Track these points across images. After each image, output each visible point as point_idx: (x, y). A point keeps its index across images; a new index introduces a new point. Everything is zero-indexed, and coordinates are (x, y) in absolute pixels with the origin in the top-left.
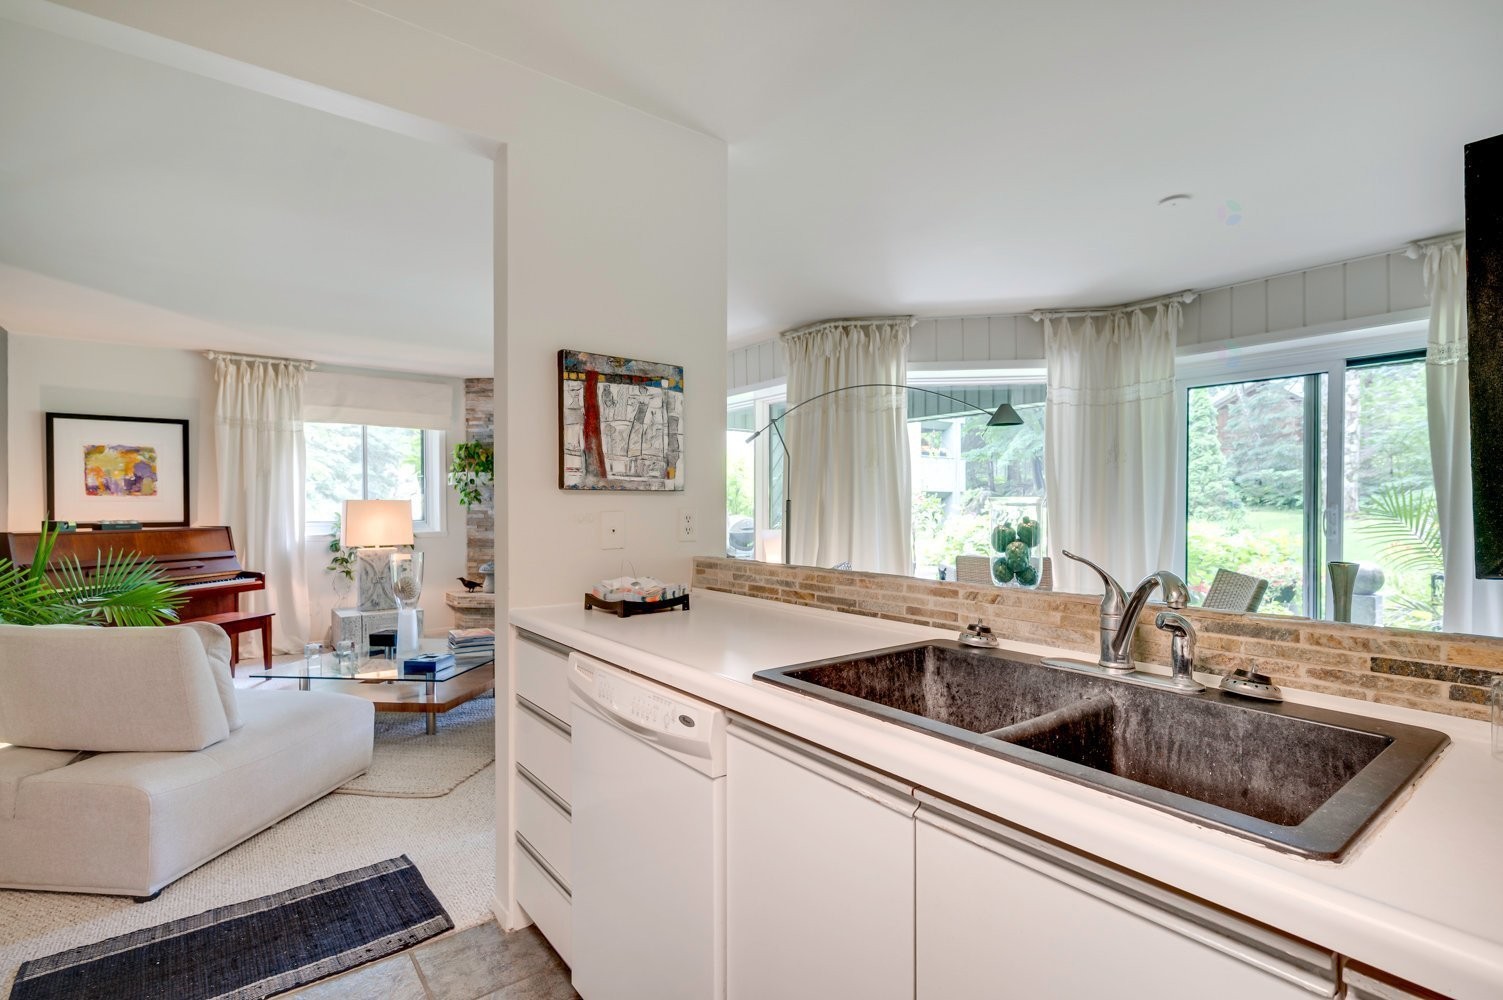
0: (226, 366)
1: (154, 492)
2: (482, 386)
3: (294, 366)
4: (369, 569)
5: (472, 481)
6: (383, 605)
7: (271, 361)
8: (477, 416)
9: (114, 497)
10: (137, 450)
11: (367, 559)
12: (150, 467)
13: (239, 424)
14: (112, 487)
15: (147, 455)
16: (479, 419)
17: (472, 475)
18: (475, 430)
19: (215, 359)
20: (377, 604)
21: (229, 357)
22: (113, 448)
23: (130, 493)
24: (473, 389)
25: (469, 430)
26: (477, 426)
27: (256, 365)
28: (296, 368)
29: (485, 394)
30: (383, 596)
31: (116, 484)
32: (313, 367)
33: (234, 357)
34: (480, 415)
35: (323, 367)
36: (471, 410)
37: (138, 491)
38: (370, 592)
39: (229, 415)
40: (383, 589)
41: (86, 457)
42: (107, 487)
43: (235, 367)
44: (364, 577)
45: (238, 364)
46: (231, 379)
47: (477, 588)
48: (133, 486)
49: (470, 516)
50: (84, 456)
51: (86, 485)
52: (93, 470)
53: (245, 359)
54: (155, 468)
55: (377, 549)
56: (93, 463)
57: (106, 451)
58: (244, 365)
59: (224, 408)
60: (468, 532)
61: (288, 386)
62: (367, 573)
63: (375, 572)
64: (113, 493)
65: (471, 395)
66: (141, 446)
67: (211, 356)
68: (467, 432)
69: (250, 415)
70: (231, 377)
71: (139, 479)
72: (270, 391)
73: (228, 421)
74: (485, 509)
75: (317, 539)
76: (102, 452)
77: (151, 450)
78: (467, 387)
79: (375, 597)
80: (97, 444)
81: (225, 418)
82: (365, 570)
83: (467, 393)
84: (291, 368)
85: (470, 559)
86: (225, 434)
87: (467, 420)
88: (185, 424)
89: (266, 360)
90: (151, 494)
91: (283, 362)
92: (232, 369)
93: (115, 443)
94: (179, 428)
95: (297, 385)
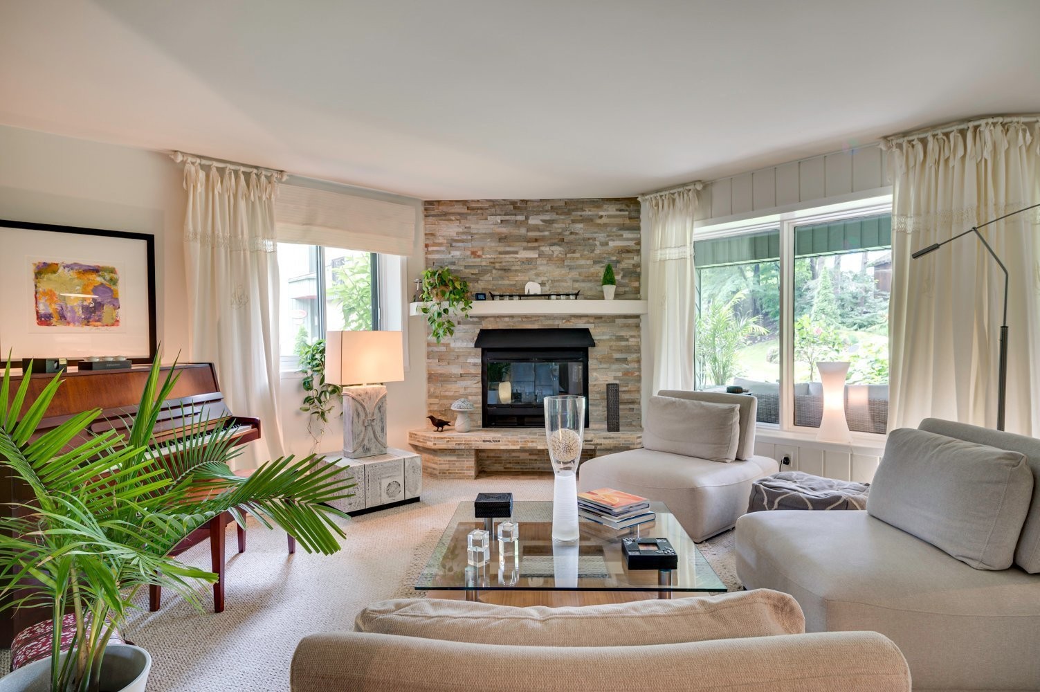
0: (197, 172)
1: (116, 322)
2: (443, 208)
3: (266, 176)
4: (360, 409)
5: (446, 311)
6: (374, 451)
7: (243, 169)
8: (437, 241)
9: (71, 328)
10: (96, 270)
11: (359, 398)
12: (112, 291)
13: (211, 242)
14: (68, 315)
15: (108, 276)
16: (440, 245)
17: (445, 304)
18: (436, 256)
19: (184, 163)
20: (368, 450)
21: (198, 161)
22: (67, 266)
23: (88, 324)
24: (433, 213)
25: (430, 256)
26: (438, 252)
27: (227, 172)
28: (268, 178)
29: (447, 218)
30: (374, 440)
31: (73, 311)
32: (285, 178)
33: (204, 162)
34: (441, 240)
35: (295, 180)
36: (430, 235)
37: (98, 321)
38: (362, 436)
39: (199, 229)
40: (374, 433)
41: (36, 277)
42: (62, 317)
43: (204, 173)
44: (356, 419)
45: (207, 169)
46: (200, 189)
47: (446, 427)
48: (92, 314)
49: (430, 349)
50: (33, 276)
51: (37, 312)
52: (45, 293)
53: (216, 164)
54: (117, 291)
55: (364, 387)
56: (44, 286)
57: (61, 270)
58: (214, 172)
59: (194, 221)
60: (428, 366)
61: (260, 198)
62: (358, 415)
63: (366, 414)
64: (69, 323)
65: (430, 219)
66: (101, 265)
67: (179, 158)
68: (426, 258)
69: (222, 231)
70: (201, 186)
71: (98, 306)
72: (242, 204)
73: (199, 237)
74: (448, 342)
75: (289, 376)
76: (55, 272)
77: (112, 271)
78: (426, 210)
79: (366, 442)
80: (49, 261)
81: (195, 234)
82: (357, 410)
83: (426, 216)
84: (263, 178)
85: (430, 396)
86: (196, 251)
87: (427, 246)
88: (150, 239)
89: (237, 168)
90: (113, 325)
91: (255, 171)
92: (202, 174)
93: (70, 261)
94: (143, 244)
95: (270, 199)
